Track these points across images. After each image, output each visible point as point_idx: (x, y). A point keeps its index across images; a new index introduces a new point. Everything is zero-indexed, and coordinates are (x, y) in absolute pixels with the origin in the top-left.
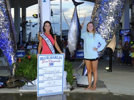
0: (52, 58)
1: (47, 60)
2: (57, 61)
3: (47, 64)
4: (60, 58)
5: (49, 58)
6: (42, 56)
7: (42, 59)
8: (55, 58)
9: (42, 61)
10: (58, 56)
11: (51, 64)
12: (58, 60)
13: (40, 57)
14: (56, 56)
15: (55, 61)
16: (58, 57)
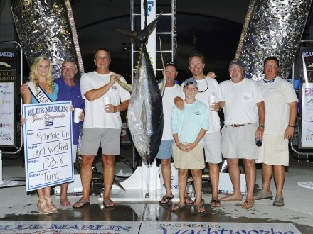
0: (49, 110)
1: (40, 115)
2: (58, 117)
3: (41, 124)
4: (64, 109)
5: (45, 110)
6: (31, 108)
7: (31, 113)
8: (56, 109)
9: (31, 117)
10: (60, 105)
11: (50, 123)
12: (60, 114)
13: (28, 109)
14: (57, 105)
15: (55, 117)
16: (61, 109)
